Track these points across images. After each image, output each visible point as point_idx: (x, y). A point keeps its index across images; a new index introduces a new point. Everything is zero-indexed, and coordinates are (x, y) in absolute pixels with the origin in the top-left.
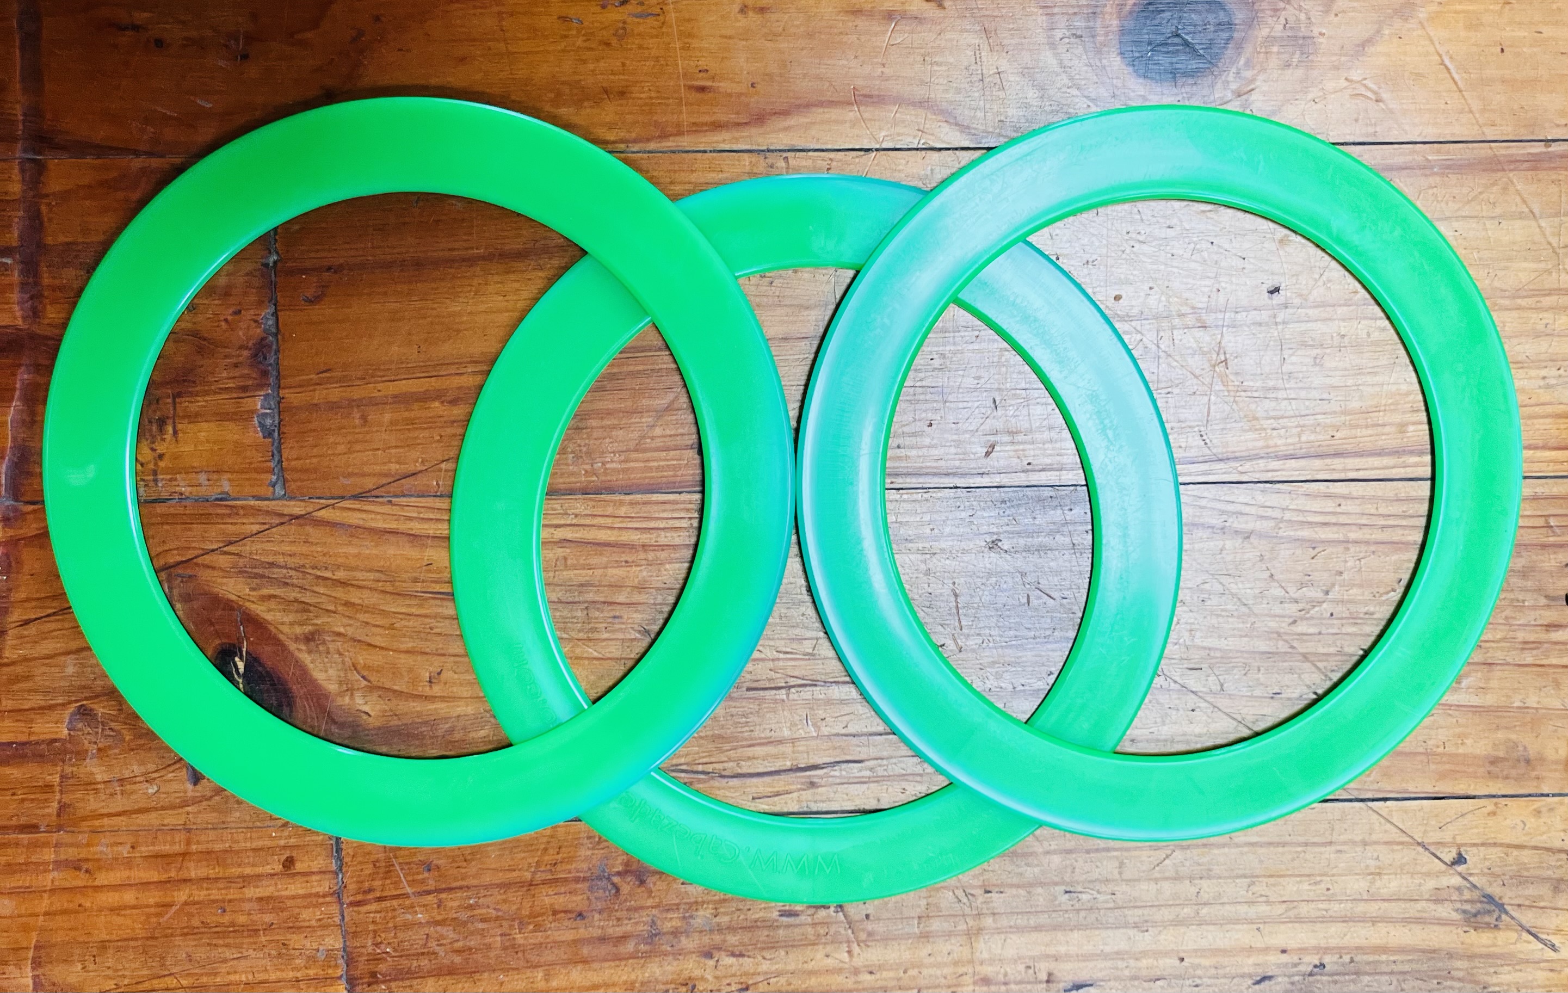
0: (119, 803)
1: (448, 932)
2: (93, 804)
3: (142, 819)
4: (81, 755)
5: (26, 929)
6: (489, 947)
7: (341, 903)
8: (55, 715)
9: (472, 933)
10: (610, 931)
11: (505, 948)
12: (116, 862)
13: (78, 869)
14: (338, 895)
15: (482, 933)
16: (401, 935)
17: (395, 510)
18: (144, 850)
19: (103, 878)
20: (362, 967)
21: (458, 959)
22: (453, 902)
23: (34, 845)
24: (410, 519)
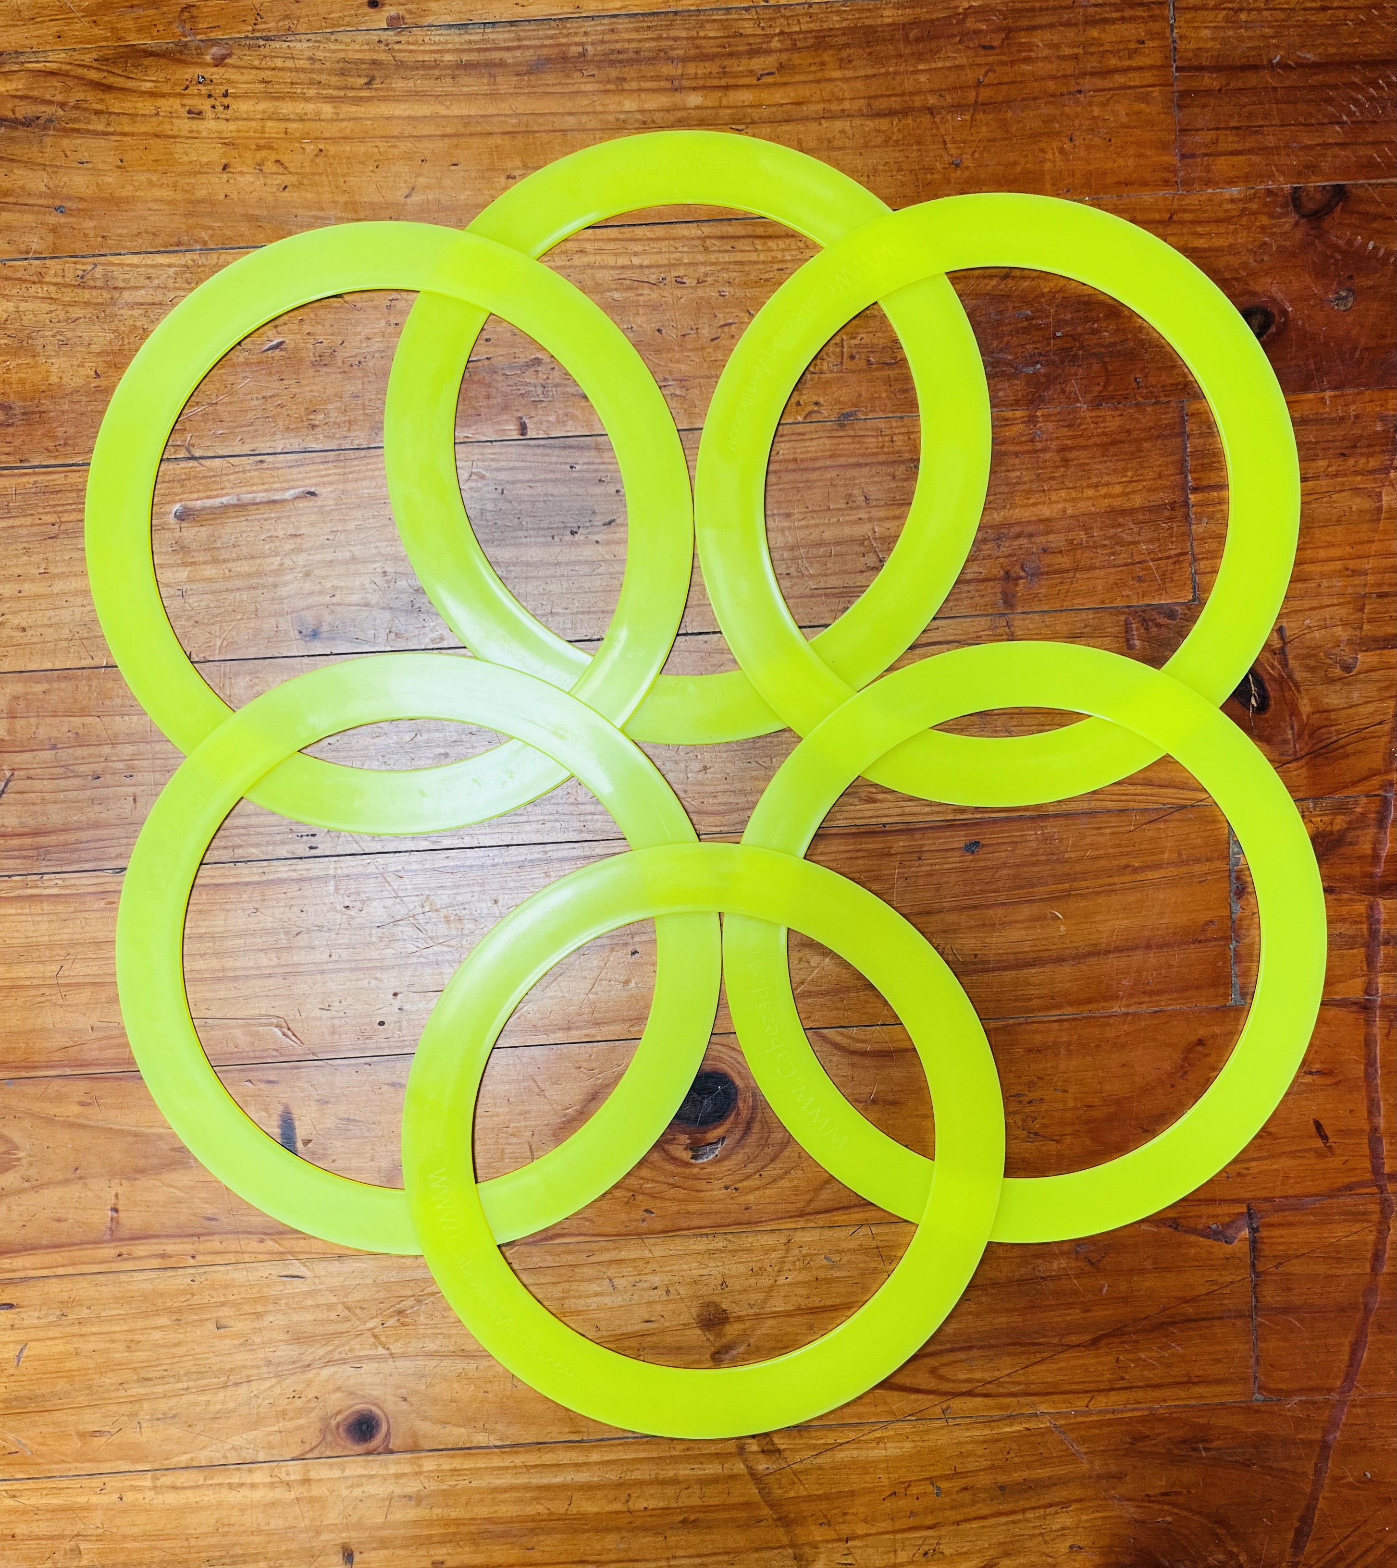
0: (1327, 613)
1: (1127, 538)
2: (1342, 612)
3: (1315, 603)
4: (1350, 642)
5: (1386, 532)
6: (1101, 529)
7: (1193, 555)
8: (1365, 667)
9: (1112, 537)
10: (1026, 541)
11: (1092, 528)
12: (1330, 576)
13: (1354, 571)
14: (1196, 560)
15: (1106, 538)
16: (1156, 535)
17: (1161, 800)
18: (1312, 584)
19: (1338, 565)
20: (1180, 513)
21: (1121, 520)
22: (1124, 558)
23: (1379, 585)
24: (1152, 795)
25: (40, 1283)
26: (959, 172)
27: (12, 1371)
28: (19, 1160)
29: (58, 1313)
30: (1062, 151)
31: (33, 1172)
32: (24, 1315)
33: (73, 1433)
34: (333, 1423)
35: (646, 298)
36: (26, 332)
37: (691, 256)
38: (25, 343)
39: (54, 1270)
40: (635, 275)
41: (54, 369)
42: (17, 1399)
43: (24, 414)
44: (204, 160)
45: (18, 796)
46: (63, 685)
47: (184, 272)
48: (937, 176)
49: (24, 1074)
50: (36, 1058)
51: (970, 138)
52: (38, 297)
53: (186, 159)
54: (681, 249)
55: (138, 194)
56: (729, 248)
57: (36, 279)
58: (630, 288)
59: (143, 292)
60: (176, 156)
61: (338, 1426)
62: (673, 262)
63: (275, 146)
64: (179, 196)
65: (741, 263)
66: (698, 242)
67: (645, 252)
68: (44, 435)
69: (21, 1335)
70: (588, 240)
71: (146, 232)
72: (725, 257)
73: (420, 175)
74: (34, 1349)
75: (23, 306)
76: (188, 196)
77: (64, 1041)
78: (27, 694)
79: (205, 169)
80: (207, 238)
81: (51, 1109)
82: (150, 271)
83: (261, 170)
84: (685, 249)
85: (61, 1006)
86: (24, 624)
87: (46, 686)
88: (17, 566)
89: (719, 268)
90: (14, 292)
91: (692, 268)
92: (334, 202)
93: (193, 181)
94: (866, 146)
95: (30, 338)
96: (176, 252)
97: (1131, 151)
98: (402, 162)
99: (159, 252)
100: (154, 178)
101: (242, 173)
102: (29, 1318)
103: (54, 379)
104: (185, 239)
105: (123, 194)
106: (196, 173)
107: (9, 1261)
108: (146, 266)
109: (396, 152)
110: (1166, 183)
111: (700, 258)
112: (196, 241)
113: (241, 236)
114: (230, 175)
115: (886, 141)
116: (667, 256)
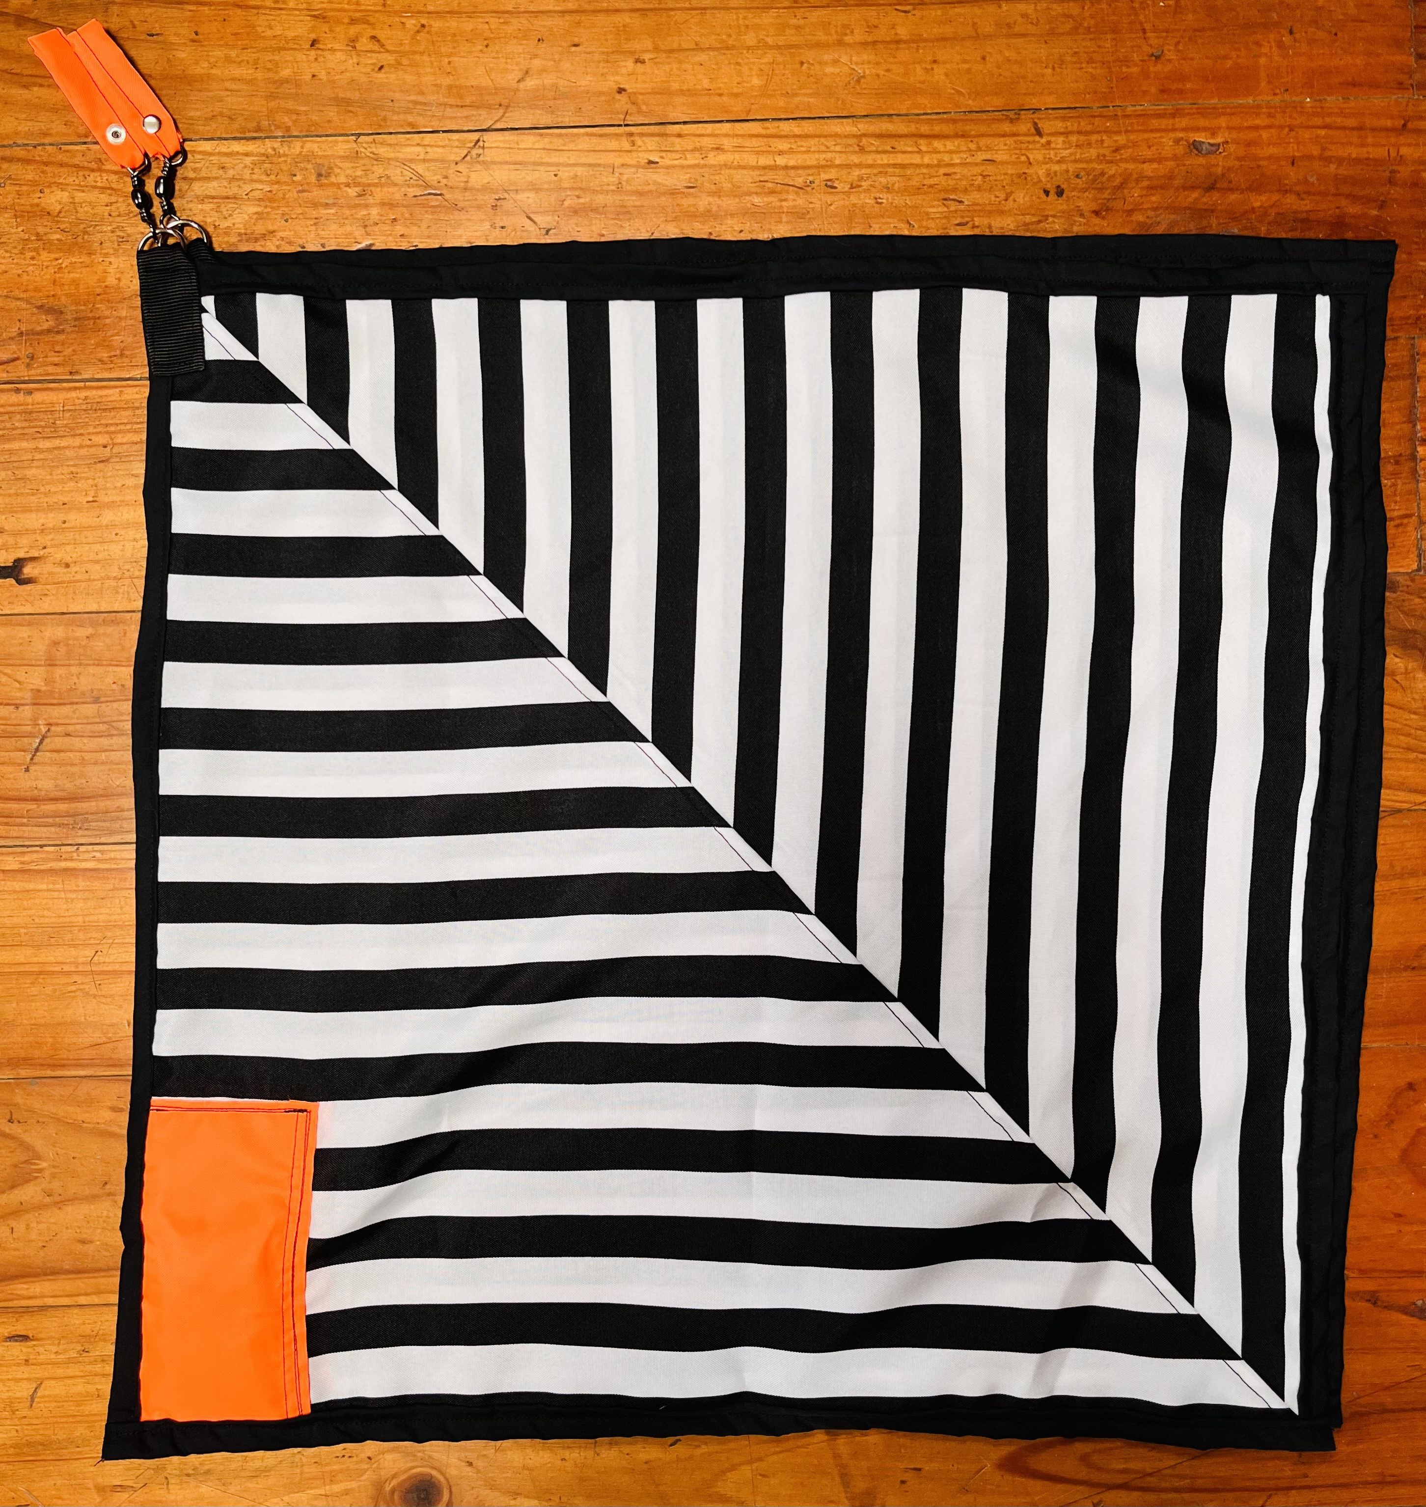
25: (60, 1313)
26: (1159, 67)
27: (25, 1413)
28: (40, 1171)
29: (79, 1348)
30: (1280, 45)
31: (56, 1185)
32: (41, 1350)
33: (91, 1486)
34: (388, 1488)
35: (791, 203)
36: (82, 226)
37: (844, 156)
38: (80, 239)
39: (75, 1298)
40: (780, 176)
41: (111, 269)
42: (29, 1444)
43: (76, 319)
44: (290, 34)
45: (55, 755)
46: (109, 630)
47: (264, 162)
48: (1135, 70)
49: (50, 1073)
50: (64, 1054)
51: (1173, 27)
52: (95, 187)
53: (269, 33)
54: (832, 148)
55: (213, 71)
56: (888, 148)
57: (94, 165)
58: (772, 192)
59: (215, 184)
60: (259, 29)
61: (393, 1492)
62: (824, 163)
63: (371, 19)
64: (259, 75)
65: (903, 166)
66: (854, 141)
67: (791, 151)
68: (98, 345)
69: (38, 1372)
70: (726, 135)
71: (221, 114)
72: (884, 159)
73: (536, 56)
74: (51, 1389)
75: (80, 196)
76: (271, 75)
77: (96, 1037)
78: (68, 639)
79: (291, 45)
80: (290, 124)
81: (77, 1113)
82: (224, 159)
83: (355, 47)
84: (838, 148)
85: (95, 996)
86: (68, 559)
87: (90, 631)
88: (62, 492)
89: (875, 171)
90: (70, 180)
91: (845, 171)
92: (436, 85)
93: (277, 58)
94: (1052, 33)
95: (85, 233)
96: (255, 138)
97: (1360, 47)
98: (515, 41)
99: (234, 138)
100: (233, 53)
101: (332, 50)
102: (46, 1352)
103: (111, 281)
104: (265, 123)
105: (197, 72)
106: (280, 49)
107: (25, 1286)
108: (219, 154)
109: (510, 29)
110: (1401, 86)
111: (855, 159)
112: (278, 127)
113: (329, 121)
114: (319, 52)
115: (1075, 30)
116: (817, 156)
